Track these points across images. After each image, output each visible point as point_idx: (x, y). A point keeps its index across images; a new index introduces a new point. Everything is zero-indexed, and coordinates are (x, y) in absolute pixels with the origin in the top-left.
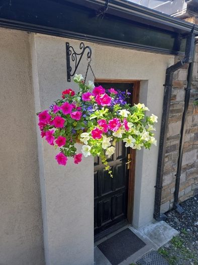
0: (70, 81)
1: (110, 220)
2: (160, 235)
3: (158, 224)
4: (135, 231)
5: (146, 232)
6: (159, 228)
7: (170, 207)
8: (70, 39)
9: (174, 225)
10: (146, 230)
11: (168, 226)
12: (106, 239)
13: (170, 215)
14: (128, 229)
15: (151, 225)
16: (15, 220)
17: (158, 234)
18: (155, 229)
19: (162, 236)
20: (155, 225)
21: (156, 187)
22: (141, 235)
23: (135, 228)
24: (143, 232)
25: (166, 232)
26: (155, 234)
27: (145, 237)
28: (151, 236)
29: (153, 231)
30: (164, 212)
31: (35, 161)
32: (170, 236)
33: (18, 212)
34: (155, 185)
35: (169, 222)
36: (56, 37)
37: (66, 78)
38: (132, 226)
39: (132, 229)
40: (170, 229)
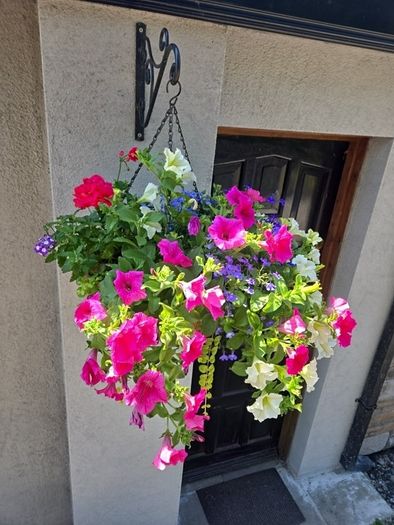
0: (142, 139)
1: (237, 445)
2: (345, 504)
3: (348, 477)
4: (289, 480)
5: (313, 489)
6: (347, 488)
7: (388, 443)
8: (150, 14)
9: (386, 488)
10: (315, 484)
11: (371, 489)
12: (218, 480)
13: (382, 462)
14: (274, 470)
15: (330, 475)
16: (6, 434)
17: (340, 502)
18: (338, 487)
19: (350, 510)
20: (338, 479)
21: (359, 401)
22: (301, 492)
23: (290, 473)
24: (306, 488)
25: (361, 503)
26: (334, 500)
27: (307, 499)
28: (322, 502)
29: (330, 492)
30: (370, 452)
31: (51, 323)
32: (368, 515)
33: (11, 420)
34: (358, 396)
35: (376, 478)
36: (105, 7)
37: (131, 129)
38: (285, 466)
39: (283, 473)
40: (372, 498)
